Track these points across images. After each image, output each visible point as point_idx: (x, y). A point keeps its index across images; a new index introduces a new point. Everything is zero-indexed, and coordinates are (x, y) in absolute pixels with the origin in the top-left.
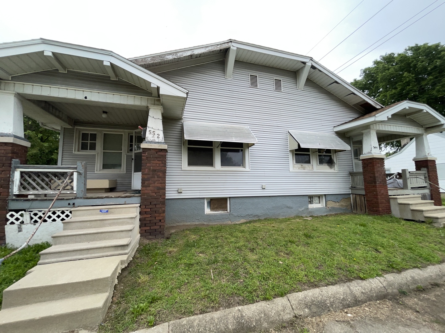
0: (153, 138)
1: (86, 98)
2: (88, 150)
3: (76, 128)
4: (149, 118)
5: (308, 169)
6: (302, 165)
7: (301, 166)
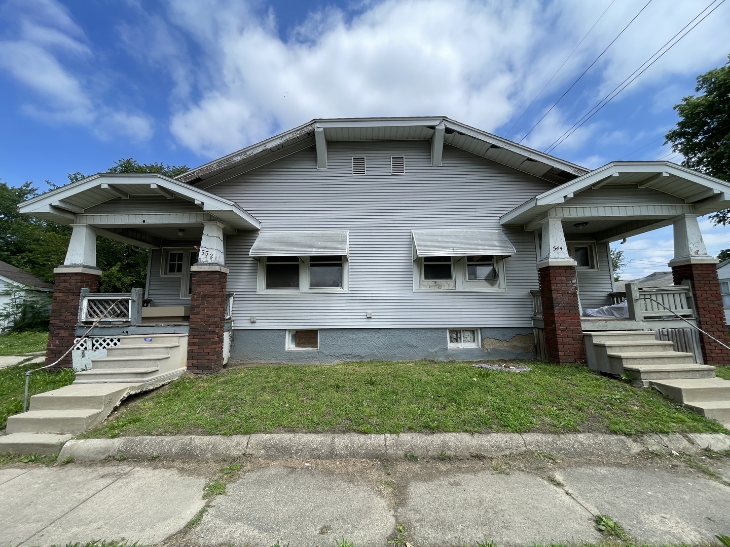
0: (206, 259)
1: (144, 221)
2: (176, 273)
3: (164, 249)
4: (204, 237)
5: (447, 287)
6: (436, 282)
7: (433, 283)
